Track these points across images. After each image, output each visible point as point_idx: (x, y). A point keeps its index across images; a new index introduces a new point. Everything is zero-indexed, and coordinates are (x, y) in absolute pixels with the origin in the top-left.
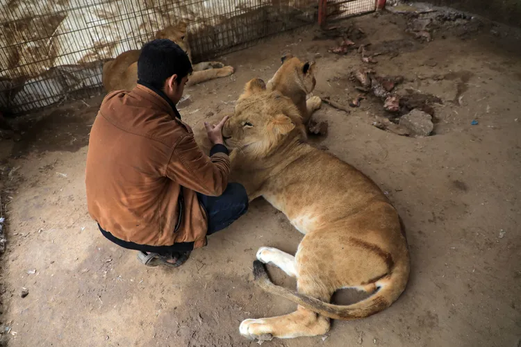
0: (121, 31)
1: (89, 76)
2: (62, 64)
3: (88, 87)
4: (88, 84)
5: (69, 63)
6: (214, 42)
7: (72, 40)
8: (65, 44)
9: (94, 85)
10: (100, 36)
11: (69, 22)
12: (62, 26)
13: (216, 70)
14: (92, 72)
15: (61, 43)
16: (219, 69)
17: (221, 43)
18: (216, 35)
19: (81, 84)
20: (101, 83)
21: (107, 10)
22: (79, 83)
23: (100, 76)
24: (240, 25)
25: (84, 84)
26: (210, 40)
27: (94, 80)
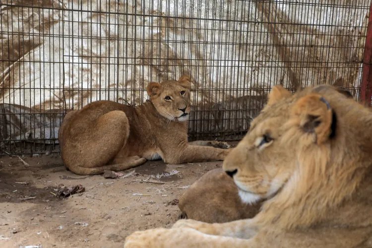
0: (103, 78)
1: (42, 125)
2: (12, 102)
3: (36, 140)
4: (37, 136)
5: (22, 104)
6: (217, 122)
7: (37, 75)
8: (27, 78)
9: (45, 140)
10: (75, 80)
11: (42, 52)
12: (32, 55)
13: (219, 150)
14: (48, 121)
15: (22, 75)
16: (222, 150)
17: (225, 125)
18: (220, 113)
19: (27, 135)
20: (54, 140)
21: (94, 51)
22: (25, 130)
23: (57, 129)
24: (255, 108)
25: (31, 134)
26: (212, 117)
27: (47, 132)
